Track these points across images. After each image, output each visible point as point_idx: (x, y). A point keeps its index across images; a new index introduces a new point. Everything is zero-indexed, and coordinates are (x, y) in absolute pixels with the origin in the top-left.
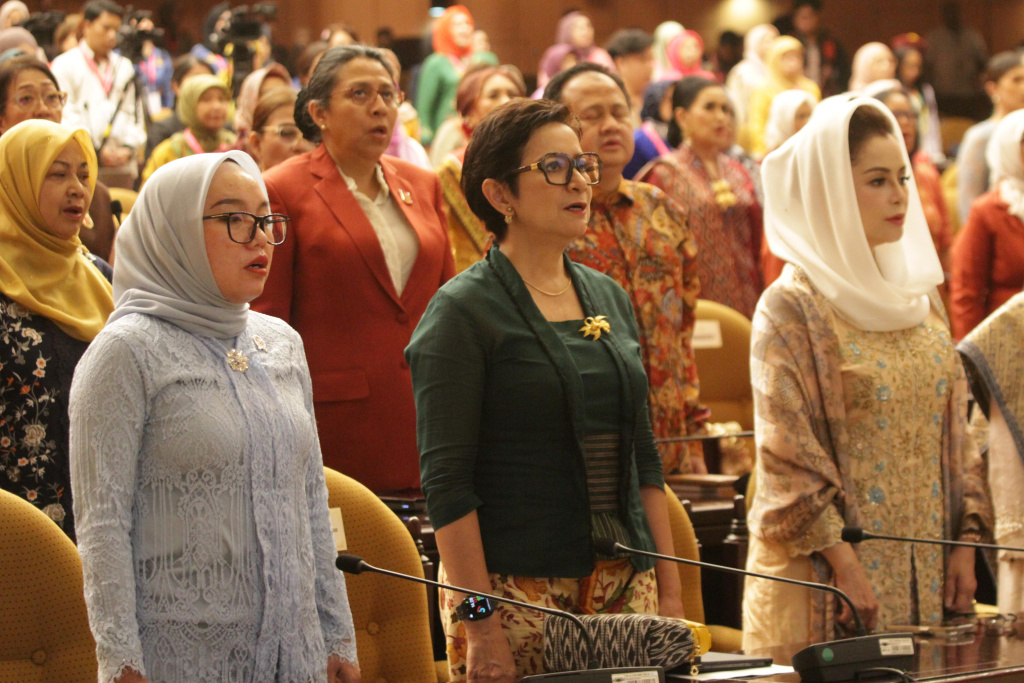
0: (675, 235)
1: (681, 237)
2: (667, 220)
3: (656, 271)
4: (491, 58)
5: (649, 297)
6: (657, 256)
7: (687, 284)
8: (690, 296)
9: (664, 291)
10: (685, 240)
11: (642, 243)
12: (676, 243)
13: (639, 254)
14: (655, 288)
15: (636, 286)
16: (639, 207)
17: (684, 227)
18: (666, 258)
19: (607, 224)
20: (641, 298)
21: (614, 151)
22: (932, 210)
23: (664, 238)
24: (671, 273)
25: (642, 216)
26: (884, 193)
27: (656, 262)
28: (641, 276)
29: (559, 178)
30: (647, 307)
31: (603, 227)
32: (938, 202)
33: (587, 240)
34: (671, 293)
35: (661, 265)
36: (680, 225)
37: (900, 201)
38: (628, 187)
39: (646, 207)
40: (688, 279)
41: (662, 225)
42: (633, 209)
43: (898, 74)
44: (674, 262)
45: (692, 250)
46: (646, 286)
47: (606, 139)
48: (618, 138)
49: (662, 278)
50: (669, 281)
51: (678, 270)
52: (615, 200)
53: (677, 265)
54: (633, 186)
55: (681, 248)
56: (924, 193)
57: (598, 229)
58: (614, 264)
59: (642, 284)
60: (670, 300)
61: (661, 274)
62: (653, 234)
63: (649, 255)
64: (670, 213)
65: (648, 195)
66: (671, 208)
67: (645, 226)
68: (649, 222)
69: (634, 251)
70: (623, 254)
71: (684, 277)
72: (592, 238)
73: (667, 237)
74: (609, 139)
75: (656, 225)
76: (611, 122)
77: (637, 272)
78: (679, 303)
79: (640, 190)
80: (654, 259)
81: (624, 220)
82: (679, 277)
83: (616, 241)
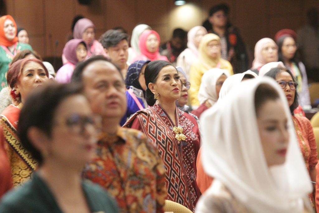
0: (152, 161)
1: (155, 162)
2: (146, 152)
3: (139, 183)
4: (29, 48)
5: (135, 200)
6: (140, 174)
7: (159, 191)
8: (161, 198)
9: (144, 195)
10: (158, 164)
11: (131, 166)
12: (152, 166)
13: (129, 173)
14: (139, 194)
15: (127, 193)
16: (129, 144)
17: (157, 156)
18: (146, 175)
19: (110, 155)
20: (130, 200)
21: (115, 108)
22: (305, 142)
23: (145, 163)
24: (149, 185)
25: (131, 149)
26: (275, 135)
27: (140, 178)
28: (130, 187)
29: (76, 129)
30: (134, 206)
31: (108, 157)
32: (310, 138)
33: (97, 165)
34: (148, 197)
35: (143, 180)
36: (154, 155)
37: (285, 140)
38: (123, 132)
39: (134, 144)
40: (159, 188)
41: (144, 155)
42: (126, 146)
43: (281, 57)
44: (151, 178)
45: (162, 170)
46: (133, 193)
47: (110, 101)
48: (117, 100)
49: (143, 188)
50: (148, 190)
51: (153, 183)
52: (115, 140)
53: (153, 179)
54: (126, 132)
55: (155, 169)
56: (299, 132)
57: (104, 157)
58: (114, 179)
59: (130, 192)
60: (148, 201)
61: (142, 185)
62: (138, 161)
63: (136, 173)
64: (149, 148)
65: (135, 137)
66: (149, 145)
67: (133, 156)
68: (136, 153)
69: (126, 172)
70: (119, 173)
71: (157, 187)
72: (100, 163)
73: (146, 162)
74: (112, 101)
75: (140, 155)
76: (113, 90)
77: (128, 184)
78: (154, 203)
79: (130, 134)
80: (139, 176)
81: (120, 152)
82: (154, 187)
83: (115, 165)
